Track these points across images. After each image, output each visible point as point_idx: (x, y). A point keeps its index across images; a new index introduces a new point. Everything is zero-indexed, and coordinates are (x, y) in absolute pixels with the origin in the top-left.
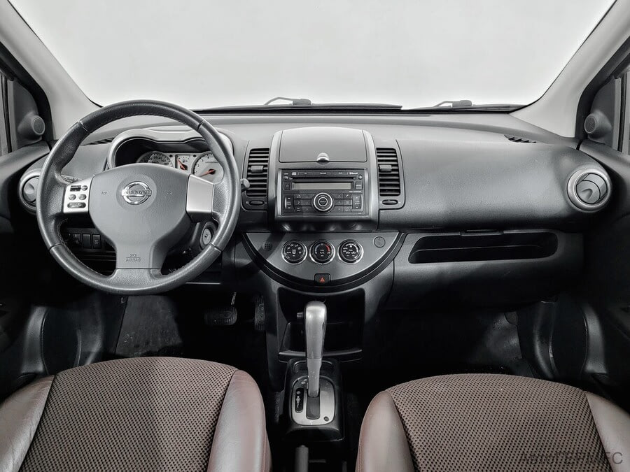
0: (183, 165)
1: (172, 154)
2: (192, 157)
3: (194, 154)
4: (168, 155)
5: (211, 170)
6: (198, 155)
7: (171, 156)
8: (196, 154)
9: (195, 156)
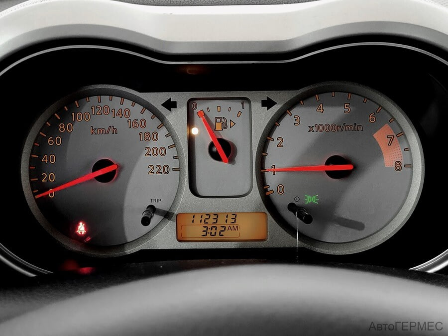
0: (223, 142)
1: (174, 96)
2: (257, 106)
3: (265, 95)
4: (156, 99)
5: (334, 160)
6: (281, 98)
7: (170, 105)
8: (273, 95)
9: (268, 104)
